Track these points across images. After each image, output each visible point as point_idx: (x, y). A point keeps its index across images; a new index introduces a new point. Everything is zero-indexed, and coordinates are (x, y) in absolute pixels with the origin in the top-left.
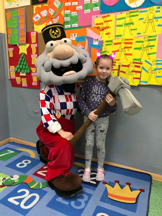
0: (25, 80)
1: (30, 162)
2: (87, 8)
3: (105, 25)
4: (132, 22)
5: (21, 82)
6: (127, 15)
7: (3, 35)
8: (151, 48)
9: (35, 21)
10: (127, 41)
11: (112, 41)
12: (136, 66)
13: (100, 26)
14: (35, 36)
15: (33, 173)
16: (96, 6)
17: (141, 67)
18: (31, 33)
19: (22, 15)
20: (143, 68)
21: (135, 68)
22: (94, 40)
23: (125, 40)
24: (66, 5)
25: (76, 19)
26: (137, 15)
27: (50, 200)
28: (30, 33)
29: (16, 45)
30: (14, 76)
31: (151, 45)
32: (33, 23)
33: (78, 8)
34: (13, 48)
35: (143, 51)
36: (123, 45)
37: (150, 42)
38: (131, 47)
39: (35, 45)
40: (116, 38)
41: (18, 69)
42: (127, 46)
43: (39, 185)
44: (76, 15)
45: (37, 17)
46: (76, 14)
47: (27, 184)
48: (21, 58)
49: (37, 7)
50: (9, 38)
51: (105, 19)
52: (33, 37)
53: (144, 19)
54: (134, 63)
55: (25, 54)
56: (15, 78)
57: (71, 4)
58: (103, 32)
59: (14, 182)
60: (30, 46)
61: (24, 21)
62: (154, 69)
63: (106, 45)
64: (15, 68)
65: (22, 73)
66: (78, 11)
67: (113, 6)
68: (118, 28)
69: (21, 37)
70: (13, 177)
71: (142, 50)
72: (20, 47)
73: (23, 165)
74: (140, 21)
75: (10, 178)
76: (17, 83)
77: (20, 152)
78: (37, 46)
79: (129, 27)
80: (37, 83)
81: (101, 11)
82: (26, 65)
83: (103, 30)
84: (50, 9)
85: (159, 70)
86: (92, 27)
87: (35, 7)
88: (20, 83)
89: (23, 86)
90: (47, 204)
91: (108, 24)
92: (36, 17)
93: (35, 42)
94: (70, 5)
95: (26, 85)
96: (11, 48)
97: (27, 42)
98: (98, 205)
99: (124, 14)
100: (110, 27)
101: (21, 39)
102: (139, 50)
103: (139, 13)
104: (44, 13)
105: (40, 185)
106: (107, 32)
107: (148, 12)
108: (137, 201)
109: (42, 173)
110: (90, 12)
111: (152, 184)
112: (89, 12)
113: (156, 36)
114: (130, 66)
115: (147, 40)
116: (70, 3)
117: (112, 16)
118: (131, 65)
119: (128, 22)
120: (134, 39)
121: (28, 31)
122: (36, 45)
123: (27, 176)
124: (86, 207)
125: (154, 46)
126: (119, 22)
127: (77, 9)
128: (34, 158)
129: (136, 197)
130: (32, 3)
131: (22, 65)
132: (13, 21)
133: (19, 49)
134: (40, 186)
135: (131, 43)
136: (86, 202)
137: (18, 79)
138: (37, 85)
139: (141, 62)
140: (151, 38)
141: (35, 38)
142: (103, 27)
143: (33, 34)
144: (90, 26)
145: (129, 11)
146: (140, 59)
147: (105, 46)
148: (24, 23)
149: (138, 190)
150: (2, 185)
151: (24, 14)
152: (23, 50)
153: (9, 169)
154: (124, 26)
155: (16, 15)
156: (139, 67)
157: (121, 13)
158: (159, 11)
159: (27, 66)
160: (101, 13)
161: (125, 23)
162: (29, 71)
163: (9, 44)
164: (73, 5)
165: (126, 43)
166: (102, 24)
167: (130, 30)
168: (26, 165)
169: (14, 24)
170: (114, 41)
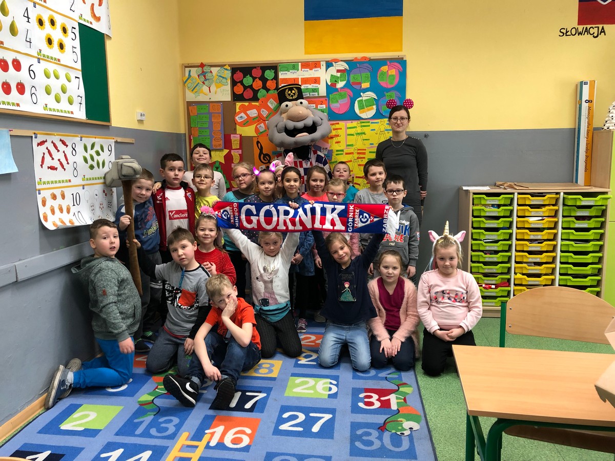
3: (334, 133)
4: (364, 132)
6: (358, 125)
7: (182, 135)
10: (359, 151)
11: (343, 151)
14: (238, 140)
18: (232, 135)
19: (217, 111)
26: (369, 126)
28: (230, 135)
32: (235, 123)
36: (356, 156)
38: (364, 158)
39: (238, 152)
40: (348, 147)
42: (360, 157)
45: (241, 117)
49: (242, 104)
50: (192, 140)
51: (334, 127)
52: (235, 141)
55: (220, 163)
58: (332, 140)
60: (230, 152)
61: (220, 119)
63: (337, 155)
67: (342, 114)
68: (349, 137)
69: (216, 140)
74: (372, 131)
79: (361, 137)
83: (332, 138)
84: (262, 109)
87: (238, 104)
91: (337, 132)
93: (238, 147)
97: (225, 148)
99: (355, 123)
100: (339, 135)
101: (215, 143)
103: (371, 124)
104: (253, 113)
106: (337, 141)
107: (379, 124)
117: (342, 124)
119: (359, 131)
120: (367, 150)
121: (227, 133)
122: (240, 152)
126: (350, 131)
130: (234, 98)
132: (201, 118)
135: (364, 153)
141: (239, 142)
142: (331, 135)
143: (234, 137)
145: (360, 121)
147: (335, 155)
148: (220, 123)
151: (221, 111)
152: (218, 157)
154: (355, 136)
155: (207, 111)
157: (352, 122)
161: (357, 132)
165: (358, 153)
167: (362, 140)
169: (203, 123)
170: (346, 151)
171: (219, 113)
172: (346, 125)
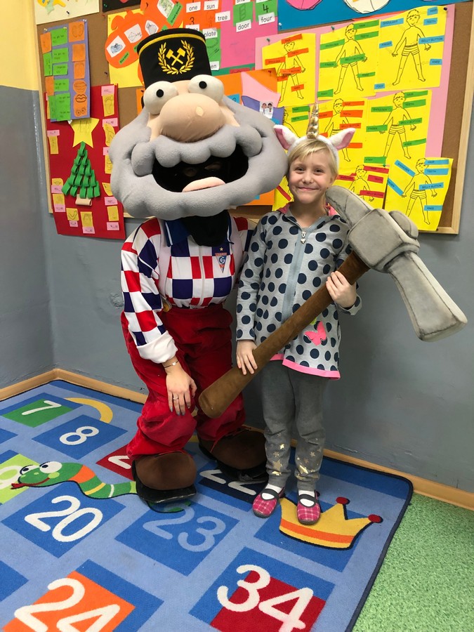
0: (88, 215)
1: (95, 431)
2: (242, 17)
3: (290, 63)
4: (361, 53)
5: (80, 222)
6: (349, 35)
7: (33, 94)
8: (413, 127)
9: (113, 55)
10: (348, 108)
11: (308, 108)
12: (371, 178)
13: (276, 66)
14: (113, 98)
15: (99, 459)
16: (266, 10)
17: (385, 181)
18: (103, 88)
19: (78, 39)
20: (389, 182)
21: (369, 182)
22: (261, 105)
23: (344, 106)
24: (188, 11)
25: (215, 48)
26: (375, 34)
27: (128, 525)
28: (99, 89)
29: (67, 121)
30: (63, 204)
31: (413, 118)
32: (106, 61)
33: (219, 17)
34: (58, 131)
35: (391, 136)
36: (338, 120)
37: (409, 109)
38: (358, 126)
39: (112, 122)
40: (320, 99)
41: (71, 186)
42: (347, 123)
43: (107, 488)
44: (214, 37)
45: (116, 46)
46: (214, 34)
47: (78, 485)
48: (78, 158)
49: (117, 17)
50: (48, 103)
51: (290, 47)
52: (108, 99)
53: (394, 44)
54: (367, 169)
55: (87, 146)
56: (63, 211)
57: (202, 6)
58: (285, 82)
59: (49, 478)
60: (100, 124)
61: (83, 56)
62: (420, 186)
64: (64, 182)
65: (82, 198)
66: (218, 26)
67: (309, 9)
68: (322, 70)
69: (79, 100)
70: (46, 466)
71: (387, 132)
72: (75, 127)
73: (77, 438)
74: (384, 49)
75: (38, 469)
76: (71, 226)
77: (75, 406)
78: (117, 125)
79: (355, 68)
80: (117, 224)
81: (280, 24)
82: (90, 177)
83: (285, 76)
84: (149, 22)
85: (433, 190)
86: (256, 69)
87: (111, 17)
88: (77, 226)
89: (84, 232)
90: (117, 534)
91: (297, 60)
92: (113, 44)
93: (113, 113)
94: (199, 9)
95: (91, 231)
96: (53, 131)
97: (93, 115)
98: (249, 547)
99: (340, 32)
100: (303, 69)
101: (77, 106)
102: (381, 133)
103: (381, 27)
104: (134, 34)
105: (111, 488)
106: (296, 84)
108: (355, 543)
109: (122, 460)
110: (250, 27)
111: (410, 504)
112: (247, 28)
113: (425, 93)
114: (356, 178)
115: (402, 105)
116: (198, 5)
117: (308, 38)
118: (358, 174)
119: (350, 53)
120: (366, 103)
121: (95, 84)
122: (115, 122)
123: (82, 466)
124: (215, 548)
125: (419, 121)
126: (328, 55)
127: (217, 20)
128: (108, 422)
129: (354, 534)
130: (104, 7)
131: (81, 175)
132: (57, 56)
133: (73, 132)
134: (110, 491)
135: (359, 114)
136: (218, 538)
137: (72, 214)
138: (118, 229)
139: (384, 166)
140: (411, 99)
141: (113, 102)
142: (284, 68)
143: (107, 91)
144: (250, 68)
145: (355, 23)
146: (383, 159)
147: (290, 122)
148: (84, 62)
149: (364, 517)
150: (17, 483)
151: (84, 37)
152: (83, 134)
153: (40, 445)
154: (340, 66)
155: (63, 41)
156: (380, 180)
157: (333, 29)
158: (434, 21)
159: (93, 179)
160: (280, 30)
161: (343, 57)
162: (97, 193)
163: (49, 120)
164: (205, 9)
165: (345, 114)
166: (281, 60)
167: (356, 77)
168: (83, 438)
169: (59, 66)
171: (82, 42)
172: (318, 39)
